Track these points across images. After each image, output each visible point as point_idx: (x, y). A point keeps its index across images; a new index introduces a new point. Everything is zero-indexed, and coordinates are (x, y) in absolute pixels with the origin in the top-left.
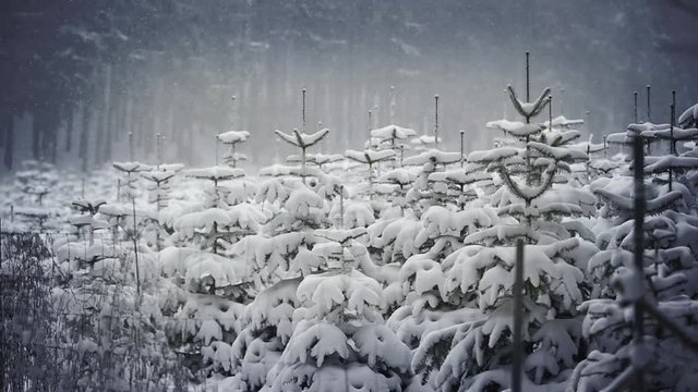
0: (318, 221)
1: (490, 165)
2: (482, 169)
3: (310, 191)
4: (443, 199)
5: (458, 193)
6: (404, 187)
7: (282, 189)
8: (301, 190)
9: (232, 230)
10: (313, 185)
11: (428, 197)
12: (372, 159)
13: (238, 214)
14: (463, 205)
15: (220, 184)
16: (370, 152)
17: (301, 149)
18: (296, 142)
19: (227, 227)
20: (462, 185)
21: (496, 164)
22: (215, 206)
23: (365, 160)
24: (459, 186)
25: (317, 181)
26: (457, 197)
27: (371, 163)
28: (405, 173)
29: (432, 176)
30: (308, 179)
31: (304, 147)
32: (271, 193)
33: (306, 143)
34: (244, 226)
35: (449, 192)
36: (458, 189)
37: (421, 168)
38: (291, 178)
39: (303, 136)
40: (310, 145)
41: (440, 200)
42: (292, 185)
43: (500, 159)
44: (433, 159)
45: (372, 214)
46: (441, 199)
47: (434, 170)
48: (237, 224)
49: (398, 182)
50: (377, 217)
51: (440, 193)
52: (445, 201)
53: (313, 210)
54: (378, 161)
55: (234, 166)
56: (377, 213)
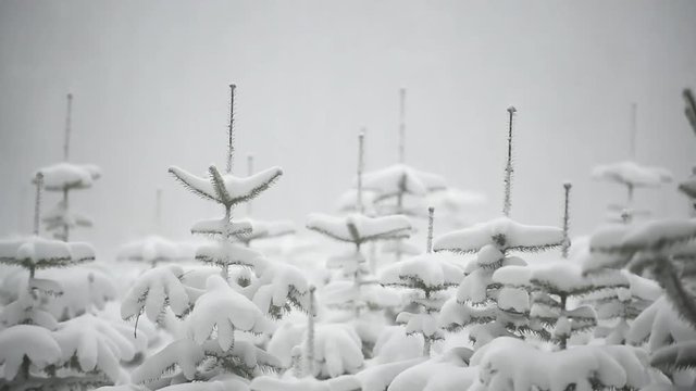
0: (251, 361)
1: (637, 257)
2: (617, 266)
3: (236, 296)
4: (518, 323)
5: (555, 312)
6: (432, 294)
7: (177, 288)
8: (220, 292)
9: (61, 373)
10: (244, 283)
11: (486, 319)
12: (362, 232)
13: (77, 340)
14: (563, 340)
15: (40, 273)
16: (358, 218)
17: (222, 207)
18: (214, 193)
19: (51, 369)
20: (564, 295)
21: (649, 255)
22: (27, 321)
23: (347, 234)
24: (558, 299)
25: (252, 275)
26: (551, 321)
27: (358, 241)
28: (435, 265)
29: (499, 275)
30: (234, 270)
31: (228, 202)
32: (155, 298)
33: (233, 195)
34: (86, 367)
35: (536, 310)
36: (555, 304)
37: (473, 258)
38: (201, 267)
39: (227, 179)
40: (241, 199)
41: (511, 326)
42: (200, 282)
43: (661, 243)
44: (501, 241)
45: (358, 348)
46: (513, 322)
47: (501, 263)
48: (74, 362)
49: (420, 285)
50: (367, 357)
51: (511, 311)
52: (522, 328)
53: (241, 337)
54: (374, 238)
55: (65, 238)
56: (368, 347)
